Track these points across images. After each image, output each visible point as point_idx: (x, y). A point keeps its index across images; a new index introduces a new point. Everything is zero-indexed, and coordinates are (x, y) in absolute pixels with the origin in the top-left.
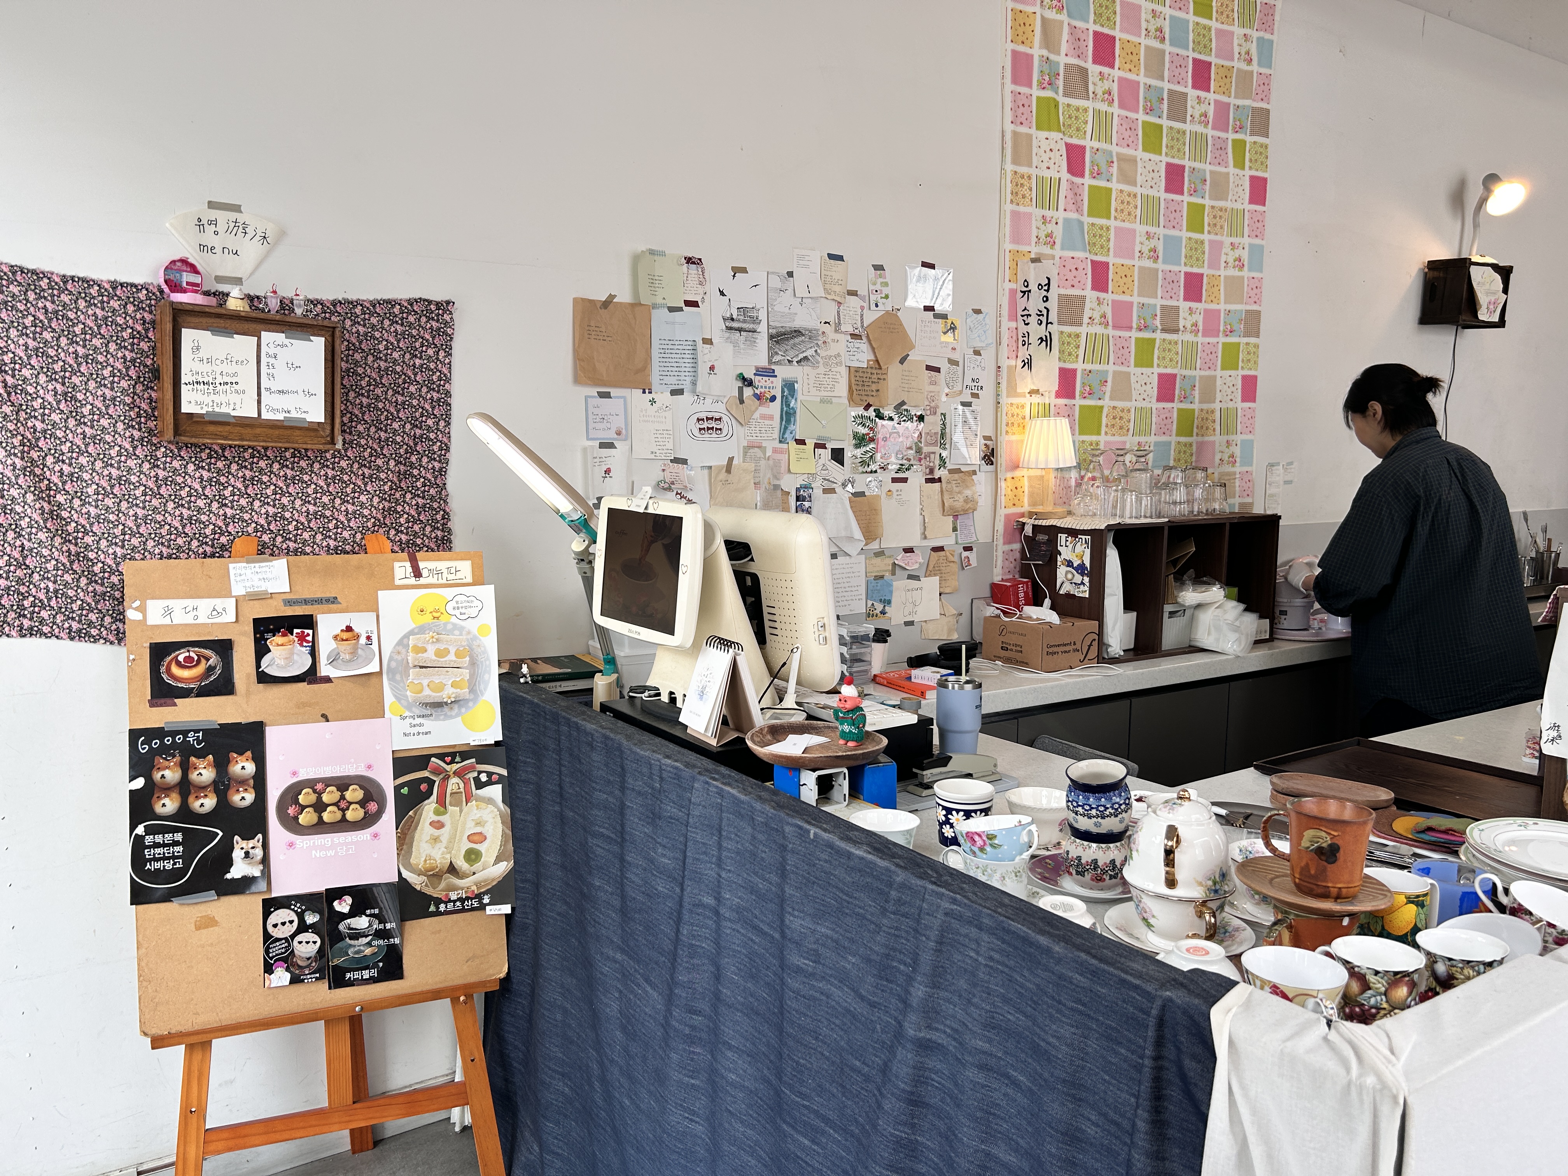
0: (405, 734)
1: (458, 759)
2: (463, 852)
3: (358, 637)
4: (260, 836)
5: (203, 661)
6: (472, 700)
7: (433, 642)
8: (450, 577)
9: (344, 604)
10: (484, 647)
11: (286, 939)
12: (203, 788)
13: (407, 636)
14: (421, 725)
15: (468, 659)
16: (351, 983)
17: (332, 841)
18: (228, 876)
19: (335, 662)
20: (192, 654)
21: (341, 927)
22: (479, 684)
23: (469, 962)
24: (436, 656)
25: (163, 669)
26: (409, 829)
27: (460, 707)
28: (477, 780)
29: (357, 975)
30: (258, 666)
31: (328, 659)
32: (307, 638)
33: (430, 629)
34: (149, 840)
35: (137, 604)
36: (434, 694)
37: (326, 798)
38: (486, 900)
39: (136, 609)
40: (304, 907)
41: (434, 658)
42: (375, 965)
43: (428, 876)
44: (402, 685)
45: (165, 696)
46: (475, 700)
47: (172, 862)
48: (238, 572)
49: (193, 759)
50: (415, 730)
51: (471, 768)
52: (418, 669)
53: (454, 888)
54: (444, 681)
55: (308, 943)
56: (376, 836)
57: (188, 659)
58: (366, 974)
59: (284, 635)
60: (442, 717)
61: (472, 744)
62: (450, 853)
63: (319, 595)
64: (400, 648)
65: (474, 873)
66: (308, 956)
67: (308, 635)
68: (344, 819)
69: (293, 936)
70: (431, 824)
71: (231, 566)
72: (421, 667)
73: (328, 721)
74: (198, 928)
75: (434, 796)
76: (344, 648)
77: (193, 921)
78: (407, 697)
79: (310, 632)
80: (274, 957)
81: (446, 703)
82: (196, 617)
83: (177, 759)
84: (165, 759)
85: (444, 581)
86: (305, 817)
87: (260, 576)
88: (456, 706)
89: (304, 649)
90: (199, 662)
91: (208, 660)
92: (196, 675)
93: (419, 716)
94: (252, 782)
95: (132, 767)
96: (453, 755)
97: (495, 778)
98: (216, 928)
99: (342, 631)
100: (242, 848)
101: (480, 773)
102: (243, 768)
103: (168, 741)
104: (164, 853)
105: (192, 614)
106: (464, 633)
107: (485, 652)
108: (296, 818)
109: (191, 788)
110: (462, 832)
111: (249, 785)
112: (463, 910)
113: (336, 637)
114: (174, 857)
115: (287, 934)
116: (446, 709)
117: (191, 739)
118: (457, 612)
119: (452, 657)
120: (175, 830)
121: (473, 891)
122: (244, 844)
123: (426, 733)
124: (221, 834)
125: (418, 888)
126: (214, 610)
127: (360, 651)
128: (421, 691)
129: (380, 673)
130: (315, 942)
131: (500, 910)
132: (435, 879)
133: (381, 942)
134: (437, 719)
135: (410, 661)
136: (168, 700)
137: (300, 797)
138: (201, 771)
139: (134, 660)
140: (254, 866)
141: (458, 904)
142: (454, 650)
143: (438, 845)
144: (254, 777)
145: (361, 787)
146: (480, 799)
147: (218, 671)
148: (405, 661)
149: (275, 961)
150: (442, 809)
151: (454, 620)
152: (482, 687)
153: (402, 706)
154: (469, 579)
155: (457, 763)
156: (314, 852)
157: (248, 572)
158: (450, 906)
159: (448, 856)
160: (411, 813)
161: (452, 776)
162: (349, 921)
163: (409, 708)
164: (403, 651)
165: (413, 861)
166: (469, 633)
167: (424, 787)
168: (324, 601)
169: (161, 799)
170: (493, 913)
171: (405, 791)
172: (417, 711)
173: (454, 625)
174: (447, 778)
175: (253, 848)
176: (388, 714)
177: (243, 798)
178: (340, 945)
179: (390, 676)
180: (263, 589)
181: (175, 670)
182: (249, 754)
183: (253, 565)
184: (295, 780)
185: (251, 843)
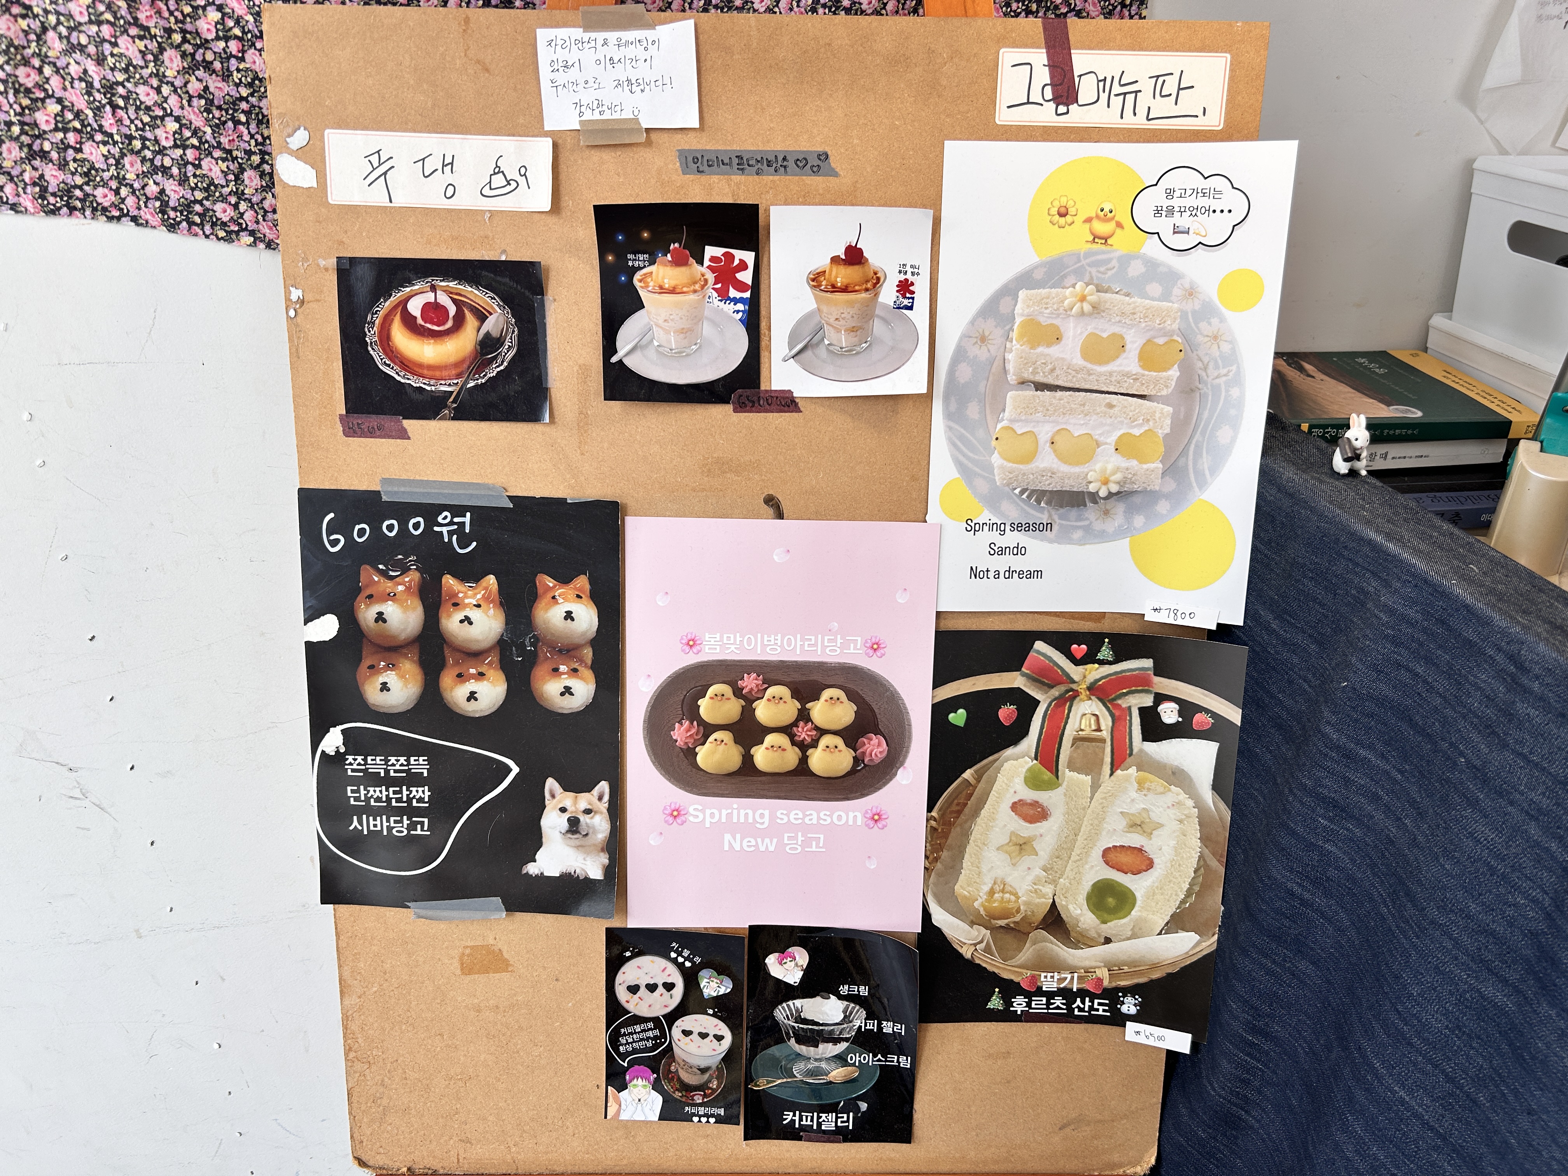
0: (974, 573)
1: (1105, 653)
2: (1086, 886)
3: (876, 281)
4: (604, 786)
5: (471, 321)
6: (1167, 496)
7: (1082, 314)
8: (1163, 106)
9: (845, 179)
10: (1232, 342)
11: (656, 1020)
12: (475, 655)
13: (1009, 291)
14: (1019, 550)
15: (1174, 373)
16: (792, 1133)
17: (773, 817)
18: (532, 869)
19: (808, 353)
20: (444, 299)
21: (781, 1013)
22: (1198, 454)
23: (1068, 1130)
24: (1085, 355)
25: (372, 335)
26: (959, 812)
27: (1131, 511)
28: (1150, 717)
29: (808, 1120)
30: (609, 346)
31: (792, 340)
32: (741, 276)
33: (1079, 273)
34: (354, 762)
35: (299, 139)
36: (1065, 468)
37: (763, 712)
38: (1129, 1006)
39: (300, 154)
40: (698, 960)
41: (1078, 361)
42: (851, 1106)
43: (993, 929)
44: (981, 433)
45: (378, 410)
46: (1178, 499)
47: (406, 822)
48: (562, 55)
49: (449, 581)
50: (1002, 563)
51: (1139, 683)
52: (1031, 393)
53: (1054, 966)
54: (1096, 434)
55: (703, 1036)
56: (877, 818)
57: (433, 310)
58: (829, 1122)
59: (679, 262)
60: (1078, 535)
61: (1150, 617)
62: (1054, 882)
63: (778, 144)
64: (989, 326)
65: (1108, 941)
66: (703, 1064)
67: (743, 266)
68: (803, 768)
69: (673, 1017)
70: (1015, 807)
71: (543, 35)
72: (1041, 387)
73: (780, 515)
74: (467, 969)
75: (1030, 742)
76: (835, 312)
77: (456, 953)
78: (990, 468)
79: (749, 257)
80: (628, 1054)
81: (1094, 497)
82: (450, 193)
83: (413, 577)
84: (384, 574)
85: (1139, 121)
86: (713, 752)
87: (621, 72)
88: (1119, 509)
89: (730, 307)
90: (459, 321)
91: (482, 317)
92: (452, 359)
93: (1017, 527)
94: (588, 653)
95: (309, 585)
96: (1094, 640)
97: (1200, 720)
98: (505, 976)
99: (835, 260)
100: (563, 810)
101: (1160, 698)
102: (569, 616)
103: (390, 527)
104: (389, 800)
105: (440, 180)
106: (1177, 291)
107: (1232, 358)
108: (690, 753)
109: (447, 652)
110: (1092, 839)
111: (581, 661)
112: (1068, 1017)
113: (816, 279)
114: (410, 811)
115: (659, 1011)
116: (1091, 513)
117: (445, 530)
118: (1164, 225)
119: (1129, 362)
120: (411, 749)
121: (1100, 980)
122: (567, 799)
123: (1030, 575)
124: (515, 770)
125: (967, 952)
126: (497, 171)
127: (878, 327)
128: (1030, 457)
129: (929, 396)
130: (719, 1038)
131: (1160, 1038)
132: (1009, 939)
133: (868, 1059)
134: (1065, 538)
135: (1011, 367)
136: (387, 421)
137: (703, 703)
138: (469, 613)
139: (302, 302)
140: (588, 853)
141: (1058, 1001)
142: (1140, 342)
143: (1027, 860)
144: (594, 643)
145: (852, 696)
146: (1148, 765)
147: (508, 352)
148: (998, 363)
149: (631, 1064)
150: (1047, 775)
151: (1152, 248)
152: (1205, 462)
153: (975, 493)
154: (1215, 120)
155: (1102, 663)
156: (728, 837)
157: (588, 56)
158: (1039, 1004)
159: (1048, 890)
160: (968, 774)
161: (1084, 694)
162: (798, 1003)
163: (991, 501)
164: (996, 335)
165: (961, 888)
166: (1191, 293)
167: (1007, 713)
168: (791, 164)
169: (379, 672)
170: (1141, 1040)
171: (958, 717)
172: (1014, 512)
173: (1152, 265)
174: (1069, 698)
175: (588, 812)
176: (934, 514)
177: (568, 691)
178: (775, 1051)
179: (953, 407)
180: (627, 115)
181: (401, 338)
182: (582, 582)
183: (601, 36)
184: (691, 659)
185: (584, 800)
